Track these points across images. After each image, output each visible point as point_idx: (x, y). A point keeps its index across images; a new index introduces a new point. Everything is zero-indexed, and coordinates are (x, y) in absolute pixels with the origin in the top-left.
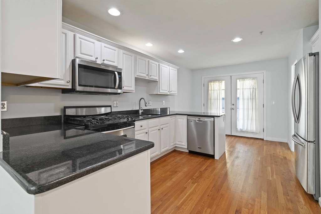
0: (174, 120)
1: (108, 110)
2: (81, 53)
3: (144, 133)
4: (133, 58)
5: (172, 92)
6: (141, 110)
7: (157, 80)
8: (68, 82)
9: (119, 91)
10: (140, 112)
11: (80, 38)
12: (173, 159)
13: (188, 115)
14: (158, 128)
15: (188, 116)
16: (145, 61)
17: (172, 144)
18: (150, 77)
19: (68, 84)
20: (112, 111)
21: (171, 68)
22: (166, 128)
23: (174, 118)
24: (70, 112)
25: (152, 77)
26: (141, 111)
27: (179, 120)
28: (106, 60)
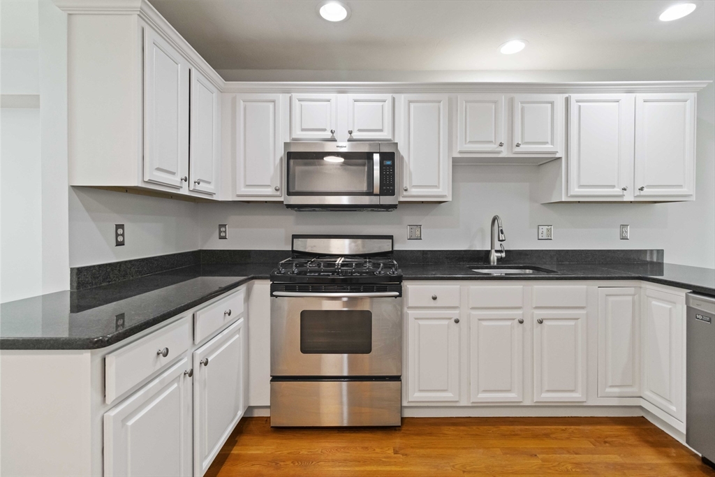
0: (630, 298)
1: (385, 246)
2: (303, 130)
3: (450, 319)
4: (443, 107)
5: (646, 191)
6: (497, 251)
7: (555, 153)
8: (277, 190)
9: (387, 200)
10: (494, 256)
11: (300, 100)
12: (586, 444)
13: (698, 290)
14: (518, 314)
15: (694, 292)
16: (495, 102)
17: (616, 390)
18: (517, 149)
19: (278, 193)
20: (394, 249)
21: (641, 96)
22: (572, 323)
23: (632, 290)
24: (301, 245)
25: (523, 148)
26: (499, 255)
27: (654, 302)
28: (359, 130)
